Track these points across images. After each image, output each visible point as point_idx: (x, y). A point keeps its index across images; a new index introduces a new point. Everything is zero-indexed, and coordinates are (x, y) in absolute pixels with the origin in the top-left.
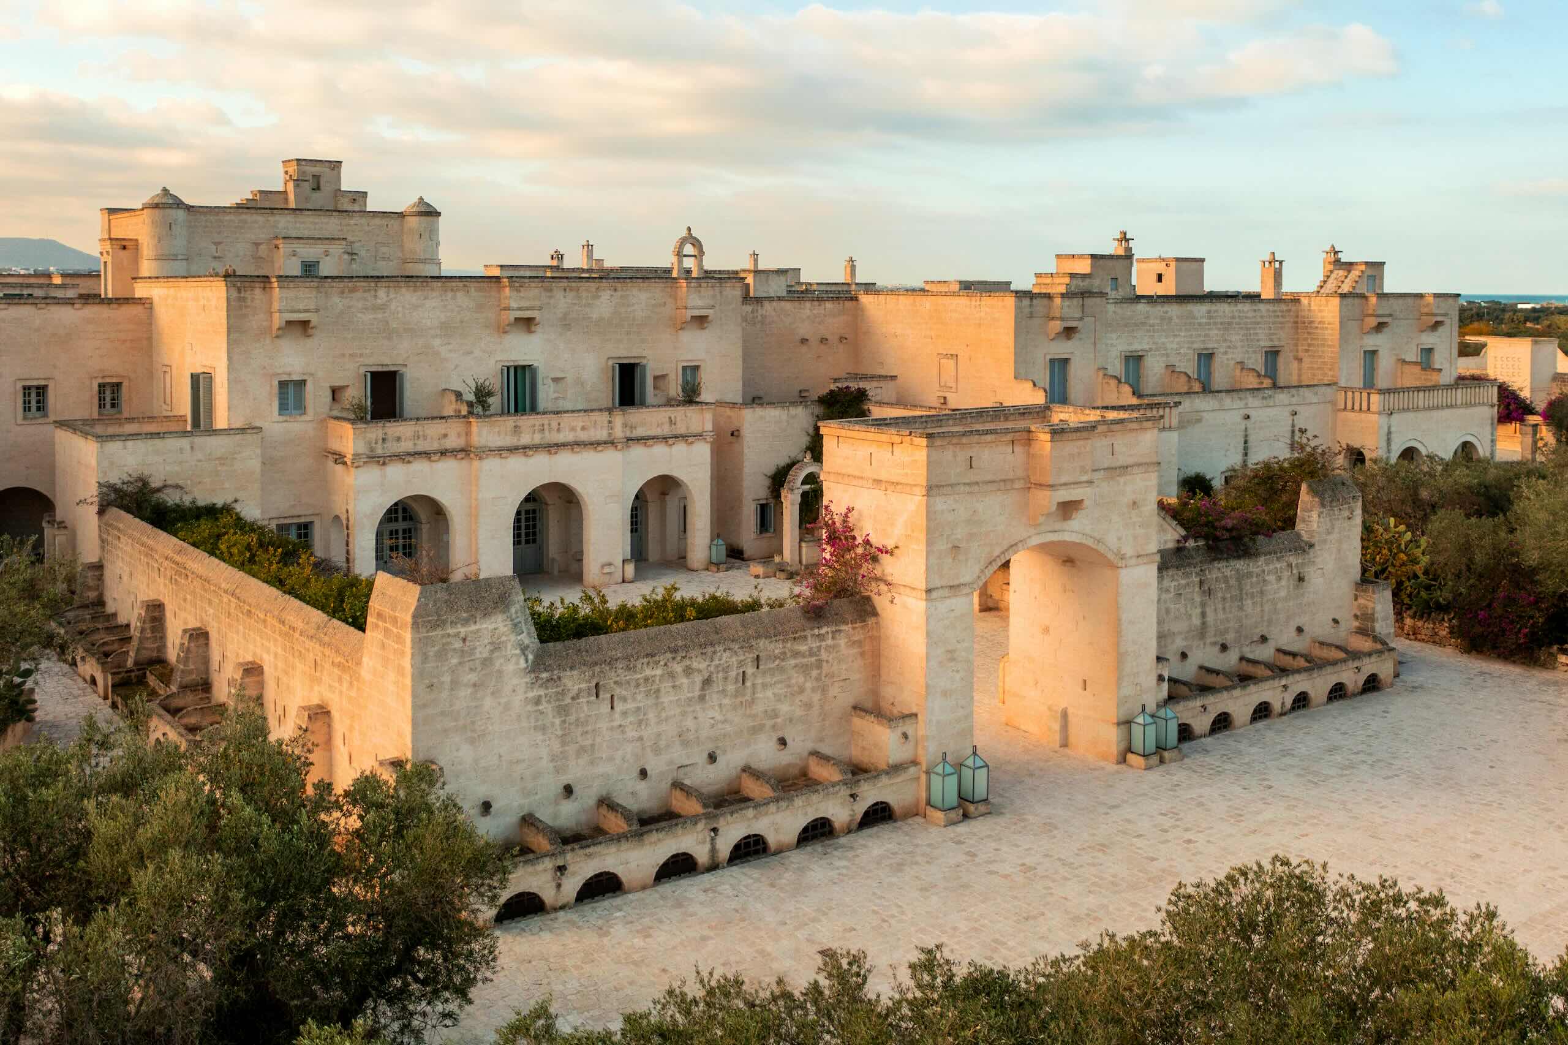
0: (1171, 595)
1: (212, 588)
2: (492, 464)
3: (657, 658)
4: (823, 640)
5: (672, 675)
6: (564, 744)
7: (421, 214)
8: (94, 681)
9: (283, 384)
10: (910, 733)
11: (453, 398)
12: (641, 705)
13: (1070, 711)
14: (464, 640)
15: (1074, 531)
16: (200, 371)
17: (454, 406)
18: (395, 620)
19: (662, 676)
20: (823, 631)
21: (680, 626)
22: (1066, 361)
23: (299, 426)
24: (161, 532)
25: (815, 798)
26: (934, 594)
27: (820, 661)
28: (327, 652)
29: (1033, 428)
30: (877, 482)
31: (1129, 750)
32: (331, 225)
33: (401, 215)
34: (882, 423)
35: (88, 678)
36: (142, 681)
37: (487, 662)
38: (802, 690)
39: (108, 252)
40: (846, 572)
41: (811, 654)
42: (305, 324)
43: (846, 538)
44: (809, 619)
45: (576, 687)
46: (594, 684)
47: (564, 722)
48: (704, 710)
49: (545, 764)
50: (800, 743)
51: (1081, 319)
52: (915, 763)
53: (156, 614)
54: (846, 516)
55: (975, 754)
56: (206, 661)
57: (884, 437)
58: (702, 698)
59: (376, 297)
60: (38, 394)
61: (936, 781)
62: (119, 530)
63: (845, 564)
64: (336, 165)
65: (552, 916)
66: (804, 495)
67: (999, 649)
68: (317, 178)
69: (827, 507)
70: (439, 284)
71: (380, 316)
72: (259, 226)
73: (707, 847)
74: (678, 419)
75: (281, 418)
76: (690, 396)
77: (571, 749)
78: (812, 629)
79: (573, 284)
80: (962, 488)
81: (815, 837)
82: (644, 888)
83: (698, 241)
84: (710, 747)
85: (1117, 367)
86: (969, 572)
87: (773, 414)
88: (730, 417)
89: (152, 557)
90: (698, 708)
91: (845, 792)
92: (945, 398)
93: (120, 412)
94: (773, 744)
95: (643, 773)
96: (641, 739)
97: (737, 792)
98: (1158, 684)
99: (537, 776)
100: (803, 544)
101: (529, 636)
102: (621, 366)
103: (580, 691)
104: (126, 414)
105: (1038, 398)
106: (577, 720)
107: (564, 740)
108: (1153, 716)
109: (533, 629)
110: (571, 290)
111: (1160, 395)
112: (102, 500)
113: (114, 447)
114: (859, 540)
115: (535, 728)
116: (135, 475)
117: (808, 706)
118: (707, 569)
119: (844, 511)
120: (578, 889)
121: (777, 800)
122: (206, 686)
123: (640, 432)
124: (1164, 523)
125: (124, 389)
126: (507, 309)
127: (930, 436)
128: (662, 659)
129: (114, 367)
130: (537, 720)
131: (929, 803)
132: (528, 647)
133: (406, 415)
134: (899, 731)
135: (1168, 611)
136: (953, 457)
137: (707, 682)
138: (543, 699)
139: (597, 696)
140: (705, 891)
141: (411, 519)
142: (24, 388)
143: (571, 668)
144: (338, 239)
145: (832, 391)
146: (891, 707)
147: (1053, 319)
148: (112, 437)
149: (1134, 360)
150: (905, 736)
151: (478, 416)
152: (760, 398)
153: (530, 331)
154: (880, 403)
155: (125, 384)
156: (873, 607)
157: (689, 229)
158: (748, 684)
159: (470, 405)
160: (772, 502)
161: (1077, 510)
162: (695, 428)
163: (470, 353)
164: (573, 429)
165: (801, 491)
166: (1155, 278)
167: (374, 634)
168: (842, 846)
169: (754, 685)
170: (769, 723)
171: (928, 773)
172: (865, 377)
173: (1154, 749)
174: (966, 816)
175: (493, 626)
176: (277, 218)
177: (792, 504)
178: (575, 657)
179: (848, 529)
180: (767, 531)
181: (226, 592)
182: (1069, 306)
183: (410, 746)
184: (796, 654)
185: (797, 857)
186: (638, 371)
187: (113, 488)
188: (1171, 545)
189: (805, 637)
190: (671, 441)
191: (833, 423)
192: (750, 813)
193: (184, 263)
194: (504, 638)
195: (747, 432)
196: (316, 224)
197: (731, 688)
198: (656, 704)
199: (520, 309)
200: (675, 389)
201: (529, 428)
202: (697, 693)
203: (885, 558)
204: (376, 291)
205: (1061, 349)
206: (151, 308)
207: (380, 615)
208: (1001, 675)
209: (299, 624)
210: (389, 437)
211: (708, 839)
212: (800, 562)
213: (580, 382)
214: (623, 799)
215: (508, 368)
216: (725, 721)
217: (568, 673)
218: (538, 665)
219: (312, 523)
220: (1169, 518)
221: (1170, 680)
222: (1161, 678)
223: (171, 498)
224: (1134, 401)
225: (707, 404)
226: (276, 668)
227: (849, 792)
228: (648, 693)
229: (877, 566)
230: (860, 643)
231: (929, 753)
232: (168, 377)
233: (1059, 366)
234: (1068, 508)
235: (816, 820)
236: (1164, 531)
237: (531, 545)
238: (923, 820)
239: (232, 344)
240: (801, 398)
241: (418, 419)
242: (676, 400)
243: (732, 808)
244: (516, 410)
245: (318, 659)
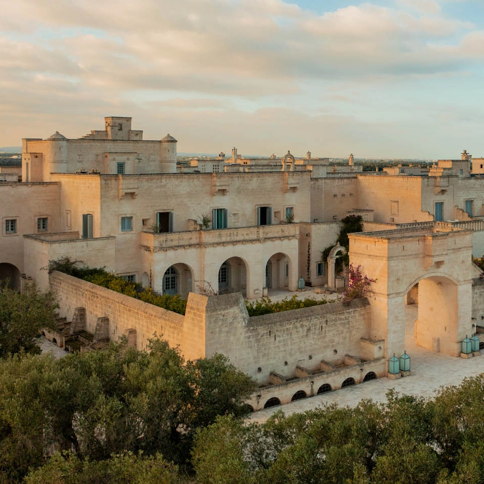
0: (478, 295)
1: (111, 301)
2: (209, 250)
3: (291, 321)
4: (350, 314)
5: (296, 327)
6: (258, 353)
7: (169, 141)
8: (55, 341)
9: (123, 219)
10: (382, 347)
11: (193, 223)
12: (285, 338)
13: (440, 339)
14: (224, 316)
15: (442, 272)
16: (86, 213)
17: (193, 226)
18: (198, 309)
19: (293, 328)
20: (351, 310)
21: (299, 309)
22: (442, 203)
23: (129, 236)
24: (82, 280)
25: (348, 370)
26: (390, 296)
27: (349, 322)
28: (167, 322)
29: (426, 235)
30: (370, 256)
31: (462, 352)
32: (130, 147)
33: (160, 142)
34: (370, 234)
35: (52, 340)
36: (77, 339)
37: (231, 323)
38: (342, 332)
39: (29, 159)
40: (358, 289)
41: (346, 319)
42: (132, 194)
43: (358, 277)
44: (345, 306)
45: (262, 332)
46: (268, 331)
47: (258, 345)
48: (308, 340)
49: (252, 360)
50: (342, 352)
51: (448, 186)
52: (384, 357)
53: (82, 313)
54: (358, 268)
55: (405, 353)
56: (108, 330)
57: (372, 239)
58: (307, 335)
59: (161, 182)
60: (12, 223)
61: (391, 364)
62: (60, 280)
63: (357, 286)
64: (129, 119)
65: (256, 413)
66: (337, 260)
67: (415, 317)
68: (121, 125)
69: (351, 265)
70: (187, 176)
71: (163, 190)
72: (98, 148)
73: (310, 388)
74: (285, 229)
75: (123, 233)
76: (290, 220)
77: (261, 354)
78: (346, 310)
79: (242, 175)
80: (400, 257)
81: (348, 385)
82: (288, 403)
83: (292, 156)
84: (309, 353)
85: (462, 206)
86: (404, 287)
87: (324, 227)
88: (305, 229)
89: (79, 290)
90: (306, 339)
91: (358, 368)
92: (393, 219)
93: (47, 230)
94: (332, 352)
95: (286, 363)
96: (285, 351)
97: (319, 370)
98: (472, 328)
99: (248, 364)
100: (336, 280)
101: (246, 314)
102: (261, 208)
103: (264, 333)
104: (49, 231)
105: (431, 219)
106: (263, 344)
107: (258, 351)
108: (470, 339)
109: (247, 311)
110: (241, 177)
111: (479, 216)
112: (51, 267)
113: (56, 246)
114: (363, 277)
115: (248, 347)
116: (64, 257)
117: (345, 338)
118: (297, 291)
119: (357, 266)
120: (265, 403)
121: (335, 371)
122: (108, 340)
123: (270, 235)
124: (475, 268)
125: (49, 221)
126: (215, 186)
127: (389, 239)
128: (293, 321)
129: (45, 212)
130: (249, 344)
131: (389, 372)
132: (245, 318)
133: (174, 230)
134: (378, 346)
135: (477, 301)
136: (397, 246)
137: (309, 330)
138: (251, 337)
139: (270, 335)
140: (310, 403)
141: (175, 273)
142: (6, 221)
143: (261, 325)
144: (133, 153)
145: (348, 217)
146: (374, 338)
147: (437, 186)
148: (55, 242)
149: (470, 202)
150: (380, 348)
151: (205, 230)
152: (317, 220)
153: (224, 195)
154: (367, 222)
155: (49, 218)
156: (368, 301)
157: (289, 151)
158: (323, 330)
159: (201, 225)
160: (323, 262)
161: (442, 264)
162: (292, 233)
163: (200, 204)
164: (243, 235)
165: (335, 258)
166: (480, 166)
167: (189, 315)
168: (357, 388)
169: (325, 331)
170: (331, 344)
171: (388, 361)
172: (360, 211)
173: (470, 352)
174: (402, 376)
175: (234, 311)
176: (106, 144)
177: (332, 263)
178: (262, 322)
179: (359, 273)
180: (321, 274)
181: (118, 302)
182: (443, 181)
183: (205, 354)
184: (341, 319)
185: (342, 392)
186: (268, 210)
187: (55, 263)
188: (478, 277)
189: (344, 313)
190: (282, 239)
191: (353, 234)
192: (325, 376)
193: (66, 164)
194: (237, 315)
195: (313, 235)
196: (123, 146)
197: (317, 332)
198: (291, 338)
199: (220, 186)
200: (283, 217)
201: (225, 235)
202: (305, 334)
203: (372, 283)
204: (161, 179)
205: (440, 198)
206: (60, 186)
207: (192, 308)
208: (415, 328)
209: (154, 313)
210: (168, 240)
211: (310, 386)
212: (335, 286)
213: (244, 215)
214: (279, 372)
215: (215, 209)
216: (315, 344)
217: (260, 327)
218: (249, 324)
219: (134, 275)
220: (477, 267)
221: (477, 326)
222: (473, 326)
223: (80, 266)
224: (469, 219)
225: (297, 223)
226: (142, 330)
227: (360, 368)
228: (288, 334)
229: (370, 286)
230: (363, 315)
231: (389, 354)
232: (69, 215)
233: (439, 206)
234: (439, 264)
235: (348, 379)
236: (476, 271)
237: (224, 282)
238: (387, 378)
239: (103, 203)
240: (334, 220)
241: (180, 232)
242: (283, 222)
243: (319, 374)
244: (218, 228)
245: (163, 325)
